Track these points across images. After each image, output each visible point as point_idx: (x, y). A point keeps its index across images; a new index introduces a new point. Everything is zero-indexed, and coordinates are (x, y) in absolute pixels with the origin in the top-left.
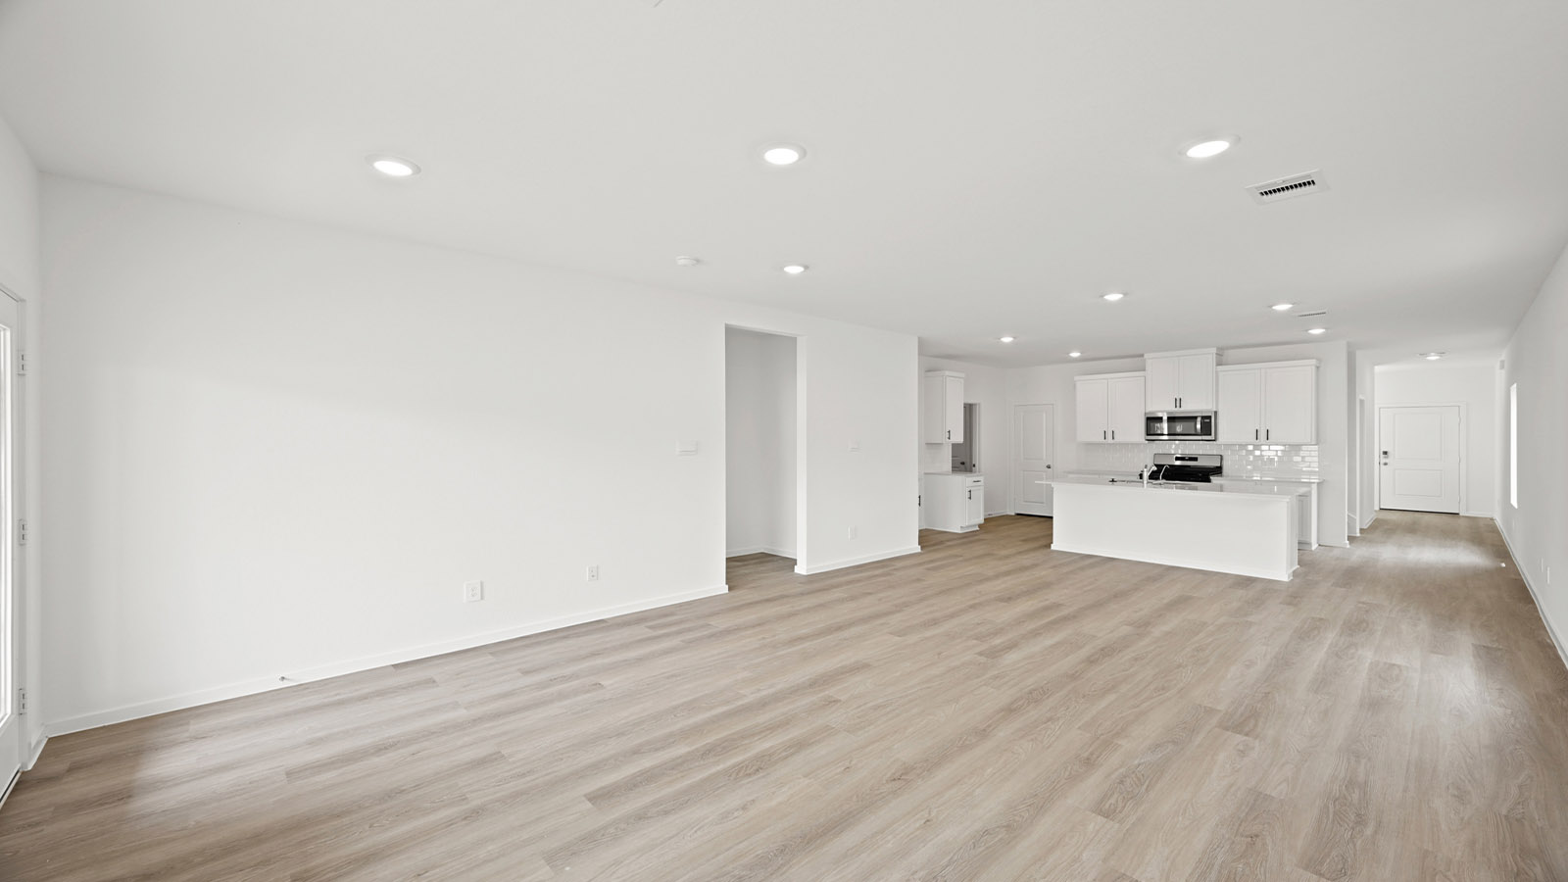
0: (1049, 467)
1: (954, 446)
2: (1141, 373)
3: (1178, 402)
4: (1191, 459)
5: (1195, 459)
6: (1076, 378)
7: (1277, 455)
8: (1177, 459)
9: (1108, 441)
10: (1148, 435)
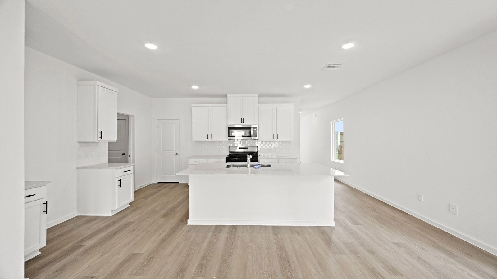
0: (177, 155)
1: (110, 143)
2: (225, 105)
3: (242, 120)
4: (245, 148)
5: (247, 148)
6: (193, 105)
7: (277, 146)
8: (240, 148)
9: (209, 140)
10: (229, 136)
